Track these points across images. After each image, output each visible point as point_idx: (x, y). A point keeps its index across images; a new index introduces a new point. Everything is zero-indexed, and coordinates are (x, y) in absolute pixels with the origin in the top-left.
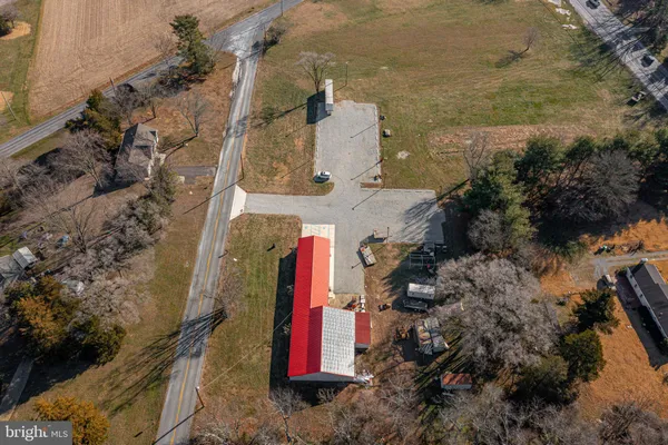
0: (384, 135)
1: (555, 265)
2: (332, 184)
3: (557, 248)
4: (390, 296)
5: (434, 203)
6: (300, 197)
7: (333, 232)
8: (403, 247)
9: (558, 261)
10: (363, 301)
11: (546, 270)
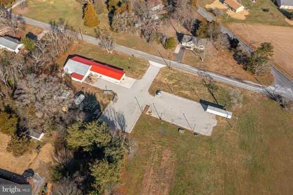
0: (180, 128)
1: (56, 159)
2: (154, 96)
3: (63, 167)
4: (86, 92)
5: (122, 128)
6: (151, 83)
7: (127, 87)
8: (105, 106)
9: (56, 162)
10: (90, 84)
11: (56, 153)
